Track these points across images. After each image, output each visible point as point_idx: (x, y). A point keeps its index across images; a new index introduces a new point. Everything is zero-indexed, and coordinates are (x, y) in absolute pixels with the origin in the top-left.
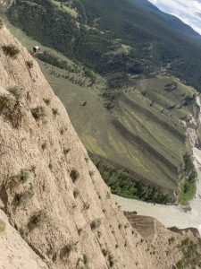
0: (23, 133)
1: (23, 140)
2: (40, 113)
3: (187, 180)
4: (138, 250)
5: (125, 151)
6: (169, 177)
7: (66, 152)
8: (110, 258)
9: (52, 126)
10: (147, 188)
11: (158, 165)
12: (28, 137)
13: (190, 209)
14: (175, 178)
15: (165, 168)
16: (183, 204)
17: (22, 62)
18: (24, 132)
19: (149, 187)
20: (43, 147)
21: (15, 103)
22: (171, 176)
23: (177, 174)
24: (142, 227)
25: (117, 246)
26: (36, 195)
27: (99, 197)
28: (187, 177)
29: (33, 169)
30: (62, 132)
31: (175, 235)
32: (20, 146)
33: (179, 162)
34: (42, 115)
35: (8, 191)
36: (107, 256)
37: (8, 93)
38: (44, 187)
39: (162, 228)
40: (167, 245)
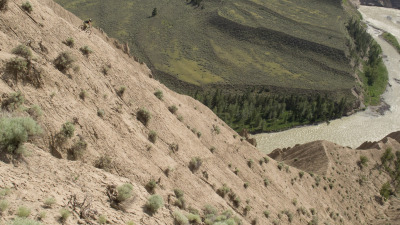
0: (48, 90)
1: (52, 97)
2: (64, 61)
3: (366, 64)
4: (297, 189)
5: (249, 60)
6: (335, 72)
7: (120, 93)
8: (232, 197)
9: (88, 70)
10: (306, 102)
11: (311, 60)
12: (57, 92)
13: (387, 107)
14: (345, 69)
15: (324, 60)
16: (374, 103)
17: (17, 10)
18: (50, 88)
19: (310, 100)
20: (82, 96)
21: (26, 63)
22: (338, 68)
23: (347, 61)
24: (308, 161)
25: (245, 186)
26: (89, 145)
27: (199, 135)
28: (366, 59)
29: (76, 121)
30: (105, 72)
31: (366, 153)
32: (51, 104)
33: (343, 40)
34: (69, 62)
35: (58, 149)
36: (226, 196)
37: (14, 56)
38: (96, 135)
39: (340, 151)
40: (357, 172)
